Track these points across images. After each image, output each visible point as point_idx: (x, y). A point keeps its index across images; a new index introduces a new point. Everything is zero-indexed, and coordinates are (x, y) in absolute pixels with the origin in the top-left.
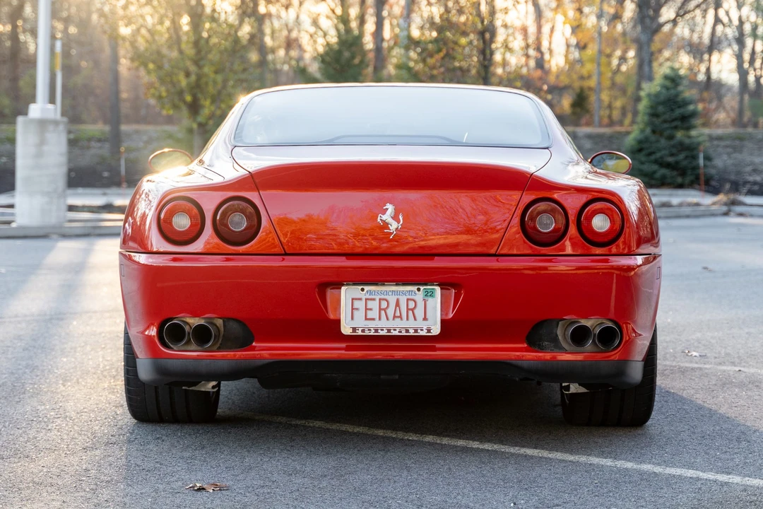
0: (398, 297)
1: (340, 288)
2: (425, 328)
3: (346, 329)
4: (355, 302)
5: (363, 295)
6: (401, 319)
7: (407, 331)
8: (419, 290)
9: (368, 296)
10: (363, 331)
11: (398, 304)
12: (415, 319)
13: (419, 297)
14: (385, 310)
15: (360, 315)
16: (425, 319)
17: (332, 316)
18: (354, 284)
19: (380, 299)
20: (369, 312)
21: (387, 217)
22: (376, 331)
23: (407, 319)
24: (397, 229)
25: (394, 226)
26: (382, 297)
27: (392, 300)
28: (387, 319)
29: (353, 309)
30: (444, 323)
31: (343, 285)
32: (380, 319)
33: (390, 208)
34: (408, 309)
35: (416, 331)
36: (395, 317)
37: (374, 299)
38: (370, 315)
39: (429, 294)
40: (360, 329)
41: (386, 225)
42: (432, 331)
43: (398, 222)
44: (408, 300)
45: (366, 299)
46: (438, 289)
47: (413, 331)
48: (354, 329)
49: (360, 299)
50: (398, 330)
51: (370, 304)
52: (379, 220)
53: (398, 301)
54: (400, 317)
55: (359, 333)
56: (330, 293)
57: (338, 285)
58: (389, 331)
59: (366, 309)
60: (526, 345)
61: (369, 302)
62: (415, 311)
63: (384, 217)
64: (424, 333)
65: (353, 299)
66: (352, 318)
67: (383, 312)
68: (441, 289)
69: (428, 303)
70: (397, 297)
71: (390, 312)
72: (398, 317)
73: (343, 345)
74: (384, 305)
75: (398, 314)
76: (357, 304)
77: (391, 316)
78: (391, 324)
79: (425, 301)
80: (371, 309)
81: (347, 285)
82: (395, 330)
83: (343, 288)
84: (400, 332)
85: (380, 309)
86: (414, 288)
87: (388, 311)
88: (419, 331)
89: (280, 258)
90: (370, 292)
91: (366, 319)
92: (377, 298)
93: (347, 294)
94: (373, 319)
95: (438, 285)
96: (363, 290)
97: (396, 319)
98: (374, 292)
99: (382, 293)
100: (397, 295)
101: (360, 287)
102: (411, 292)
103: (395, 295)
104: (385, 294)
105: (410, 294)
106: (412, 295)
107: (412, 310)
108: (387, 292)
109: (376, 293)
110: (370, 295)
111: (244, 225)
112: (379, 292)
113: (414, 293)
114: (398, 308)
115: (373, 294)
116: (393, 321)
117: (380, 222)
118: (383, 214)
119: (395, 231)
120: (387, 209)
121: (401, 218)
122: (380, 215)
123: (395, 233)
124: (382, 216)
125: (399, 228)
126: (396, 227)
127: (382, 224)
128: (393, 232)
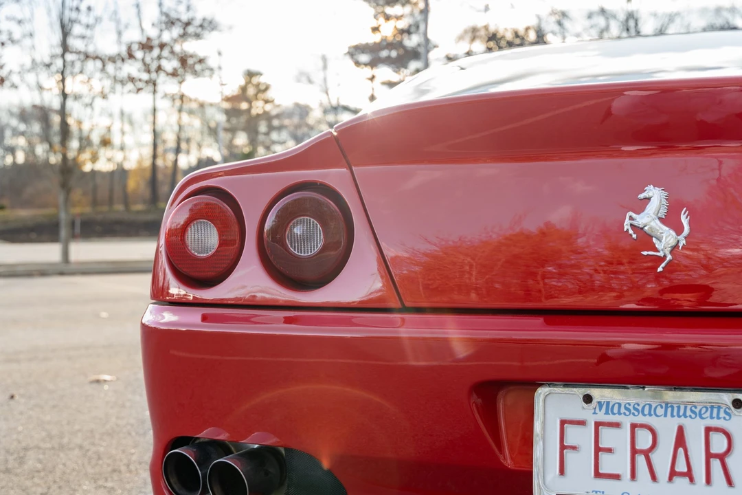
0: (682, 421)
1: (533, 394)
4: (569, 429)
5: (589, 414)
6: (692, 480)
8: (737, 405)
9: (602, 417)
11: (680, 441)
12: (729, 482)
14: (646, 453)
15: (580, 463)
17: (508, 461)
18: (567, 385)
19: (634, 427)
20: (602, 456)
21: (648, 220)
23: (708, 481)
24: (675, 248)
25: (666, 241)
26: (640, 419)
27: (667, 430)
28: (654, 478)
29: (563, 447)
31: (540, 385)
32: (633, 476)
33: (656, 197)
34: (709, 456)
36: (673, 474)
37: (617, 425)
38: (608, 464)
41: (646, 239)
43: (679, 229)
44: (708, 430)
45: (598, 425)
49: (582, 423)
51: (608, 437)
52: (627, 226)
53: (681, 431)
54: (689, 475)
56: (506, 403)
57: (528, 384)
59: (598, 450)
61: (604, 431)
62: (730, 461)
63: (641, 220)
65: (563, 423)
66: (562, 472)
67: (641, 460)
70: (677, 420)
71: (662, 460)
72: (682, 474)
74: (644, 440)
75: (681, 467)
76: (574, 435)
77: (663, 470)
78: (664, 490)
80: (609, 450)
81: (551, 384)
83: (541, 393)
85: (634, 452)
86: (724, 398)
87: (654, 457)
90: (608, 407)
91: (598, 474)
92: (627, 421)
93: (548, 407)
94: (616, 477)
96: (587, 398)
97: (677, 479)
98: (617, 406)
99: (637, 410)
100: (679, 416)
101: (580, 392)
102: (715, 411)
103: (672, 416)
104: (646, 411)
105: (715, 415)
106: (718, 418)
107: (722, 457)
108: (650, 406)
109: (623, 410)
110: (607, 413)
111: (319, 242)
112: (631, 408)
113: (726, 412)
114: (681, 450)
115: (616, 410)
116: (670, 485)
117: (631, 232)
118: (638, 213)
119: (671, 252)
120: (649, 199)
121: (685, 220)
122: (630, 213)
123: (669, 257)
124: (634, 215)
125: (681, 245)
126: (672, 242)
127: (634, 236)
128: (665, 257)
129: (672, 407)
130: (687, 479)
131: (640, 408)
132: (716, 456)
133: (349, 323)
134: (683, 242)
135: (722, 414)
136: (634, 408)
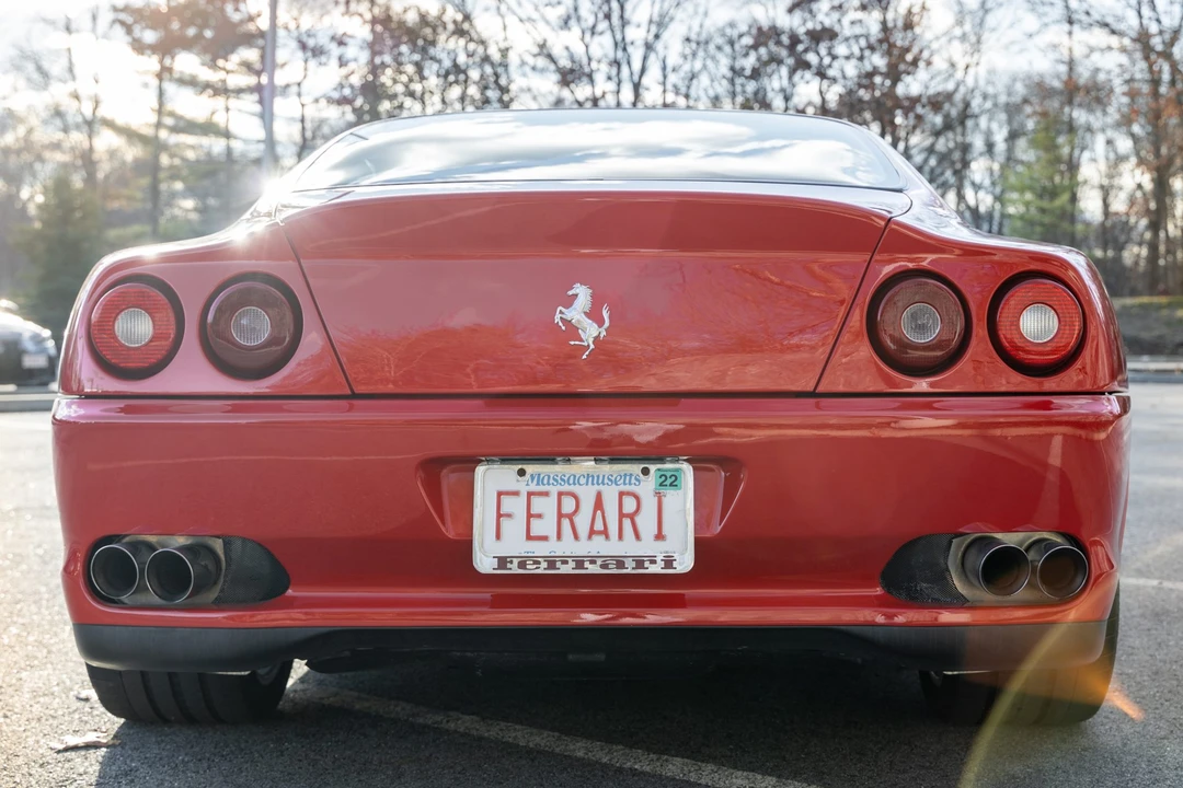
0: (601, 487)
1: (473, 470)
2: (660, 557)
3: (484, 563)
4: (505, 500)
5: (523, 486)
6: (607, 537)
7: (620, 564)
8: (646, 472)
9: (533, 487)
10: (522, 565)
11: (599, 504)
12: (638, 537)
13: (647, 487)
14: (570, 517)
15: (514, 529)
16: (660, 536)
17: (450, 532)
18: (503, 461)
19: (560, 494)
20: (533, 521)
21: (575, 313)
22: (552, 565)
23: (620, 537)
24: (596, 339)
25: (590, 332)
26: (566, 488)
27: (587, 495)
28: (576, 537)
29: (499, 515)
30: (700, 544)
31: (479, 462)
32: (559, 537)
33: (583, 294)
34: (622, 515)
35: (640, 564)
36: (592, 532)
37: (546, 494)
38: (538, 528)
39: (668, 482)
40: (516, 561)
41: (573, 330)
42: (675, 564)
43: (600, 323)
44: (621, 494)
45: (530, 494)
46: (687, 472)
47: (634, 564)
48: (503, 562)
49: (516, 493)
50: (599, 562)
51: (538, 505)
52: (557, 319)
53: (599, 497)
54: (605, 533)
55: (514, 569)
56: (449, 479)
57: (469, 463)
58: (580, 564)
59: (530, 516)
60: (879, 591)
61: (535, 500)
62: (638, 519)
63: (569, 314)
64: (657, 569)
65: (500, 494)
66: (498, 537)
67: (566, 523)
68: (695, 469)
69: (665, 501)
70: (596, 487)
71: (583, 525)
72: (600, 533)
73: (485, 595)
74: (569, 504)
75: (599, 526)
76: (509, 504)
77: (583, 530)
78: (584, 548)
79: (659, 497)
80: (539, 516)
81: (489, 462)
82: (593, 562)
83: (480, 470)
84: (602, 567)
85: (560, 516)
86: (636, 468)
87: (577, 519)
88: (647, 564)
89: (343, 403)
90: (539, 479)
91: (529, 537)
92: (554, 490)
93: (490, 480)
94: (545, 538)
95: (688, 461)
96: (522, 473)
97: (595, 537)
98: (546, 478)
99: (564, 480)
100: (598, 484)
101: (515, 467)
102: (628, 478)
103: (593, 484)
104: (571, 481)
105: (627, 481)
106: (630, 484)
107: (632, 517)
108: (575, 476)
109: (551, 481)
110: (538, 484)
111: (265, 333)
112: (558, 478)
113: (636, 479)
114: (599, 512)
115: (545, 482)
116: (589, 542)
117: (560, 324)
118: (567, 307)
119: (594, 342)
120: (577, 295)
121: (606, 315)
122: (560, 308)
123: (592, 346)
124: (563, 310)
125: (602, 336)
126: (595, 334)
127: (563, 328)
128: (589, 346)
129: (593, 477)
130: (604, 537)
131: (566, 479)
132: (628, 516)
133: (280, 409)
134: (604, 334)
135: (633, 481)
136: (561, 479)
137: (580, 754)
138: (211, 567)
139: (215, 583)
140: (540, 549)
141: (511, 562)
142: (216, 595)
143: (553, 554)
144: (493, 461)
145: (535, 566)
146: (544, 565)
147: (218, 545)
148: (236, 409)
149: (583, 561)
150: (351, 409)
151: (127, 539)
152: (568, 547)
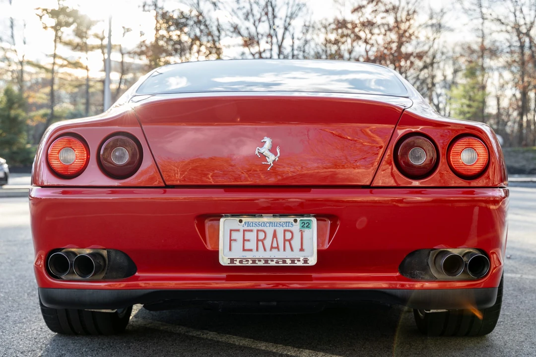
0: (276, 228)
1: (219, 220)
2: (301, 259)
3: (224, 261)
4: (233, 233)
5: (241, 227)
6: (279, 250)
7: (284, 262)
8: (295, 221)
9: (246, 228)
10: (241, 262)
11: (275, 235)
12: (292, 250)
13: (296, 228)
14: (262, 241)
15: (237, 246)
16: (302, 250)
17: (209, 247)
18: (233, 216)
19: (258, 231)
20: (246, 243)
21: (265, 150)
22: (254, 262)
23: (284, 250)
24: (274, 161)
25: (271, 158)
26: (260, 228)
27: (270, 231)
28: (265, 250)
29: (231, 240)
30: (320, 253)
31: (222, 216)
32: (257, 250)
33: (268, 142)
34: (285, 240)
35: (293, 262)
36: (272, 248)
37: (251, 231)
38: (248, 245)
39: (305, 226)
40: (238, 260)
41: (263, 157)
42: (308, 262)
43: (276, 154)
44: (285, 231)
45: (244, 231)
46: (314, 221)
47: (290, 262)
48: (232, 260)
49: (238, 230)
50: (275, 260)
51: (248, 235)
53: (275, 231)
54: (278, 248)
55: (237, 264)
56: (208, 224)
57: (217, 217)
58: (266, 261)
59: (244, 240)
60: (398, 274)
61: (246, 233)
62: (292, 242)
63: (262, 150)
64: (300, 264)
65: (231, 231)
66: (230, 249)
67: (260, 243)
68: (317, 220)
69: (304, 234)
70: (274, 228)
71: (268, 243)
72: (275, 248)
73: (224, 275)
74: (262, 235)
75: (275, 245)
76: (235, 235)
77: (268, 247)
78: (268, 254)
79: (302, 232)
80: (249, 240)
81: (226, 216)
82: (272, 261)
83: (222, 220)
84: (276, 263)
85: (258, 240)
86: (291, 219)
87: (265, 242)
88: (296, 262)
89: (161, 190)
90: (248, 224)
91: (244, 250)
92: (255, 229)
93: (226, 225)
94: (251, 250)
95: (314, 216)
96: (241, 221)
97: (273, 250)
98: (251, 224)
99: (259, 225)
100: (275, 226)
101: (238, 219)
102: (288, 224)
103: (272, 226)
104: (263, 225)
106: (289, 226)
107: (289, 241)
108: (264, 223)
109: (254, 225)
110: (248, 226)
112: (257, 224)
114: (275, 239)
115: (251, 225)
116: (271, 252)
117: (258, 155)
118: (261, 147)
119: (273, 163)
120: (265, 142)
121: (278, 151)
123: (272, 165)
124: (259, 148)
125: (276, 160)
126: (273, 159)
127: (259, 156)
128: (271, 164)
129: (272, 223)
130: (277, 250)
132: (287, 240)
133: (132, 193)
134: (277, 159)
135: (290, 225)
137: (263, 348)
138: (102, 263)
139: (103, 270)
140: (249, 255)
141: (236, 261)
142: (104, 275)
143: (254, 257)
144: (228, 216)
145: (246, 262)
146: (251, 262)
147: (105, 253)
148: (113, 193)
149: (268, 260)
150: (165, 192)
151: (64, 251)
152: (261, 254)
